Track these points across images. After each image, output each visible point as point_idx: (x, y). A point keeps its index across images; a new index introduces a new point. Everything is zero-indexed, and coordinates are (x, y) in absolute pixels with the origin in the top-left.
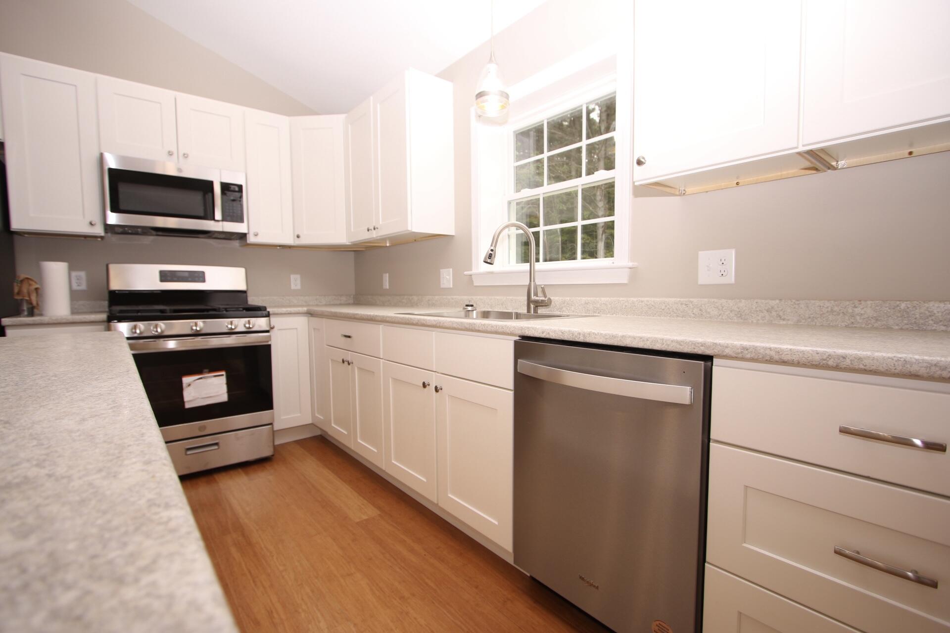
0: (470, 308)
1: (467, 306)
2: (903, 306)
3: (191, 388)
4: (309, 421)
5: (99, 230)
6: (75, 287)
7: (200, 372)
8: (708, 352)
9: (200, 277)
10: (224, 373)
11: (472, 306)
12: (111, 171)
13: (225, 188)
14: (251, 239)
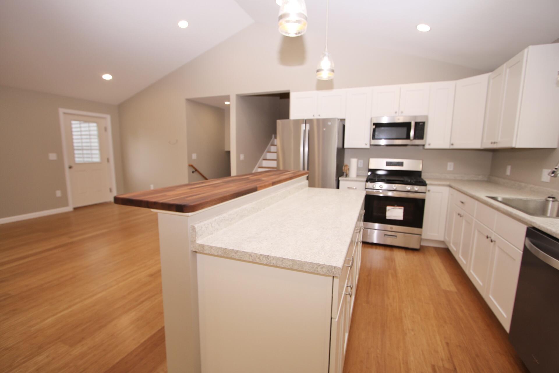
3: (389, 211)
4: (442, 239)
5: (368, 146)
6: (359, 166)
7: (394, 206)
10: (402, 207)
12: (374, 124)
13: (417, 124)
14: (427, 147)
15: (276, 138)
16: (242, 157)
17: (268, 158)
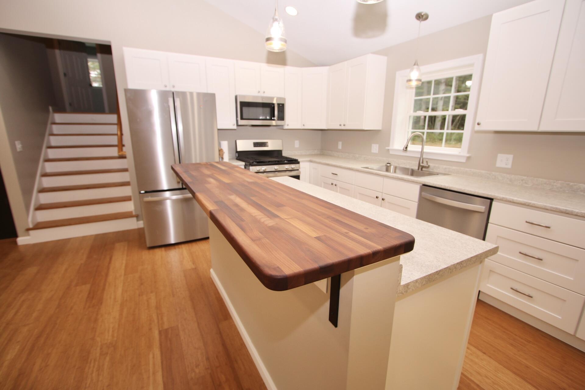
0: (389, 165)
1: (388, 163)
2: (572, 184)
5: (235, 127)
8: (492, 197)
11: (390, 164)
12: (240, 102)
14: (286, 127)
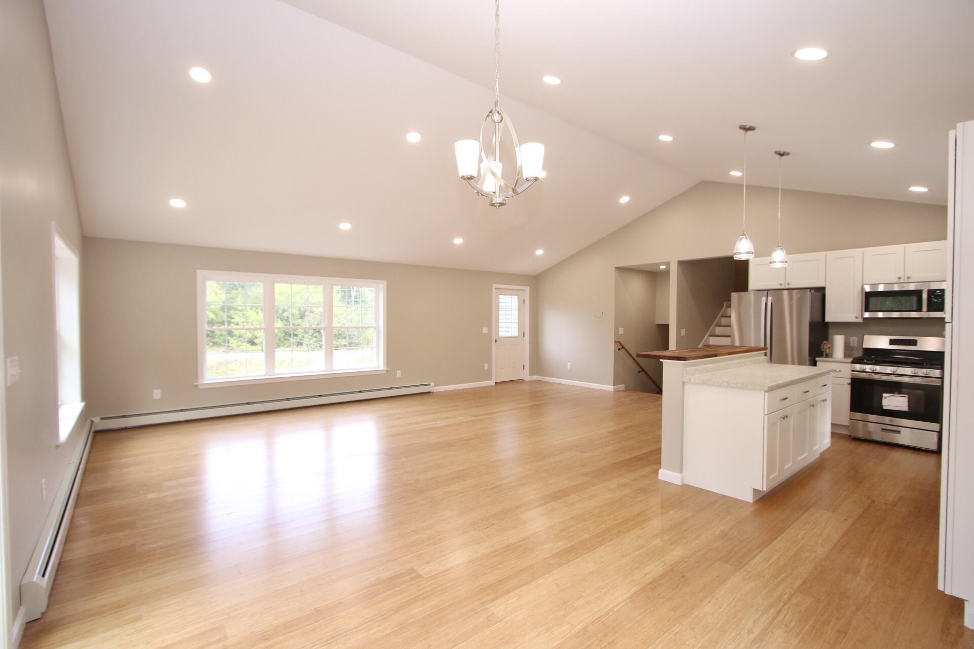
3: (886, 399)
5: (860, 321)
7: (893, 393)
9: (914, 343)
10: (906, 396)
12: (866, 293)
13: (931, 293)
15: (729, 306)
16: (683, 332)
17: (717, 333)
